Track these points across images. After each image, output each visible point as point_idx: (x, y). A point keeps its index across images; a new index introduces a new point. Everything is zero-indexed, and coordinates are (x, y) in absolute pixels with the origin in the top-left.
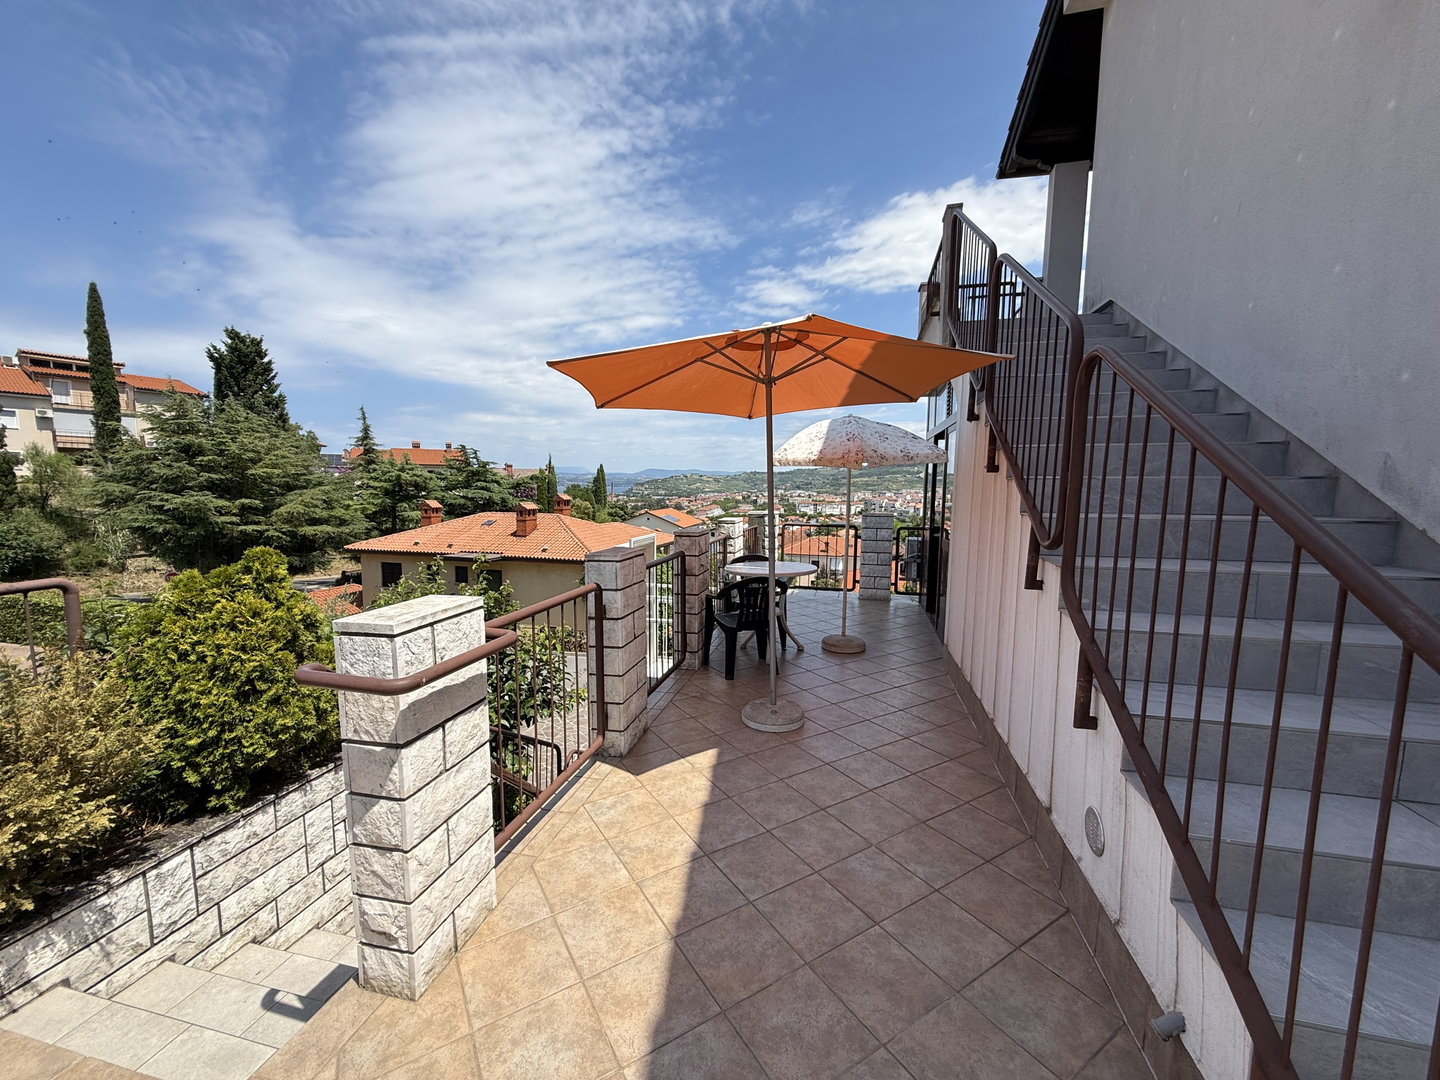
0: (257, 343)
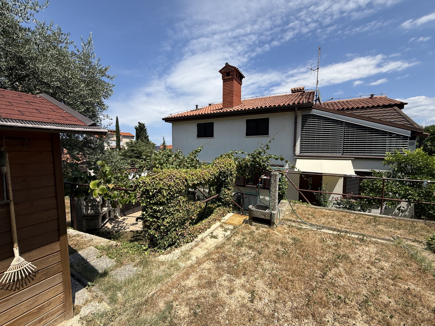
0: (144, 125)
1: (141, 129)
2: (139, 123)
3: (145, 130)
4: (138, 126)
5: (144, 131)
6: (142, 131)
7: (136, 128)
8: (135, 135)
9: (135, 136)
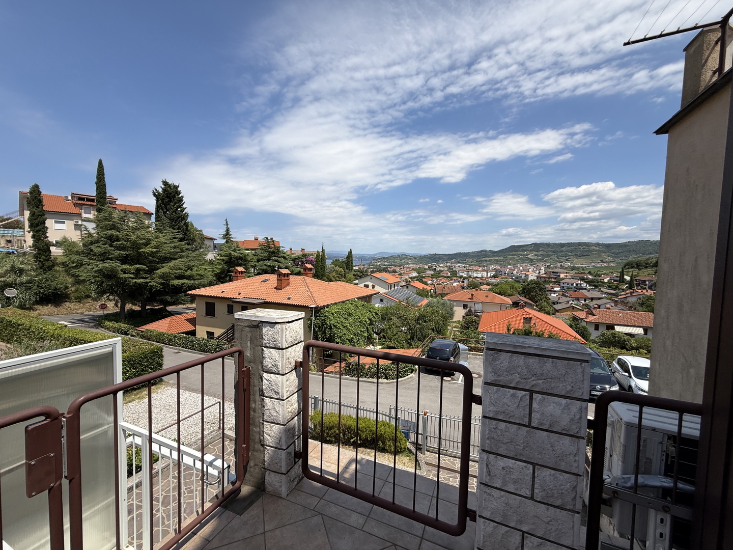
0: (176, 187)
1: (167, 197)
2: (165, 183)
3: (181, 200)
4: (160, 190)
5: (175, 203)
6: (170, 201)
7: (155, 195)
8: (153, 210)
9: (154, 213)
